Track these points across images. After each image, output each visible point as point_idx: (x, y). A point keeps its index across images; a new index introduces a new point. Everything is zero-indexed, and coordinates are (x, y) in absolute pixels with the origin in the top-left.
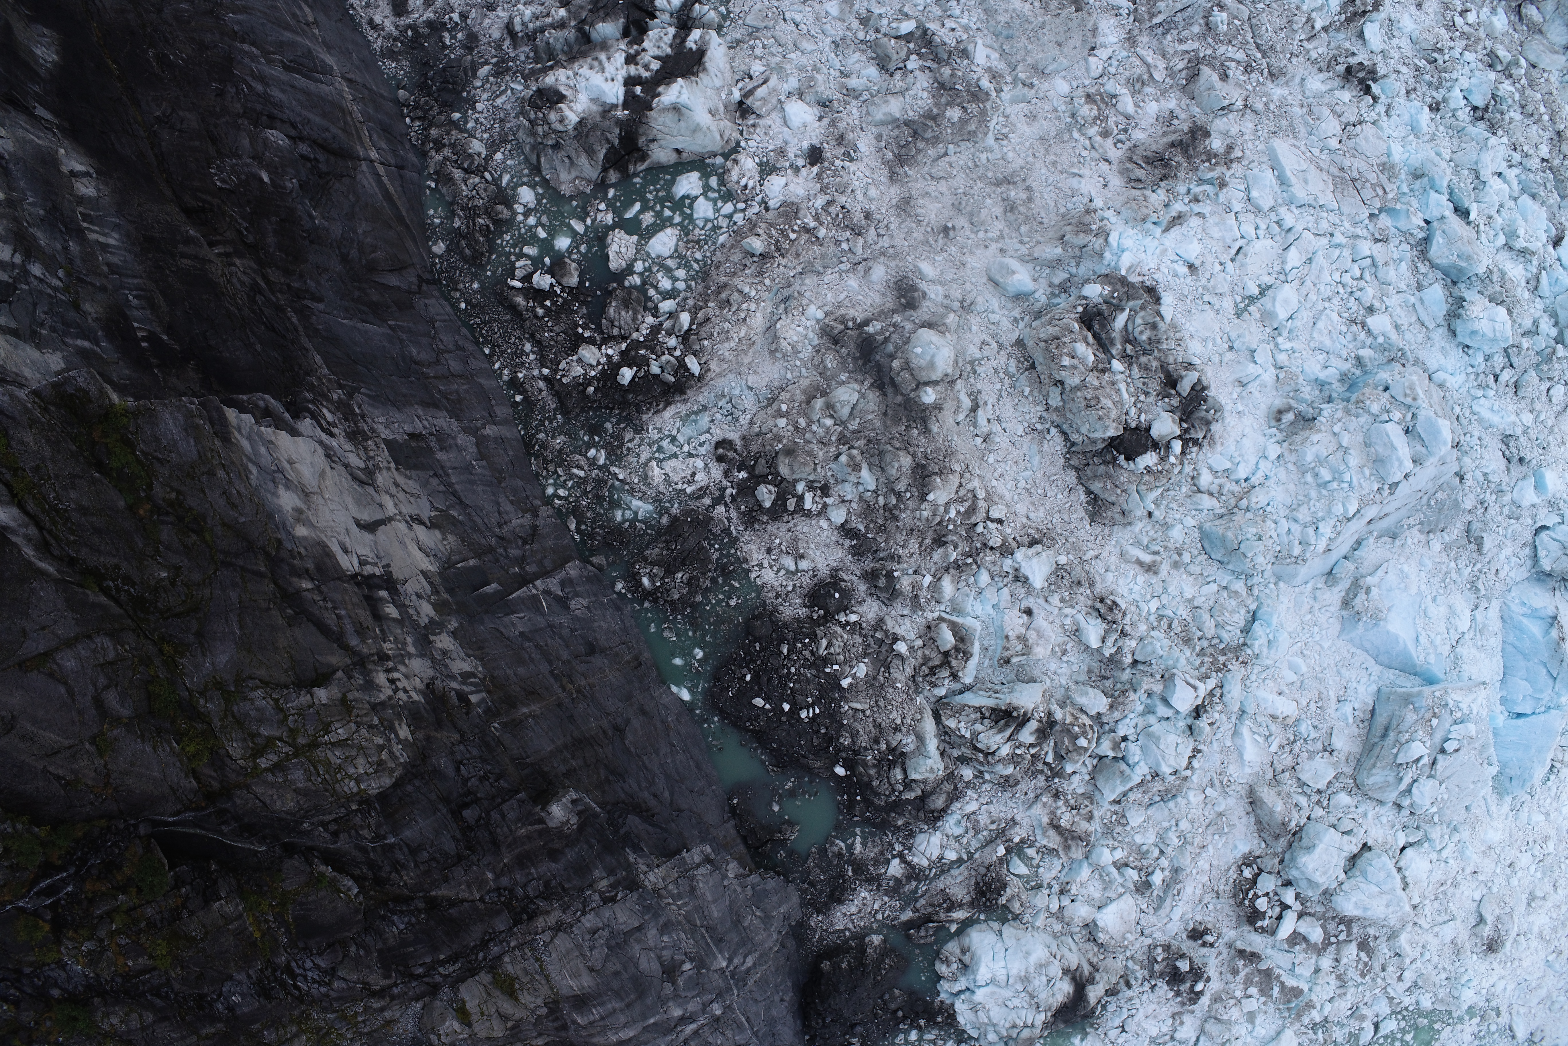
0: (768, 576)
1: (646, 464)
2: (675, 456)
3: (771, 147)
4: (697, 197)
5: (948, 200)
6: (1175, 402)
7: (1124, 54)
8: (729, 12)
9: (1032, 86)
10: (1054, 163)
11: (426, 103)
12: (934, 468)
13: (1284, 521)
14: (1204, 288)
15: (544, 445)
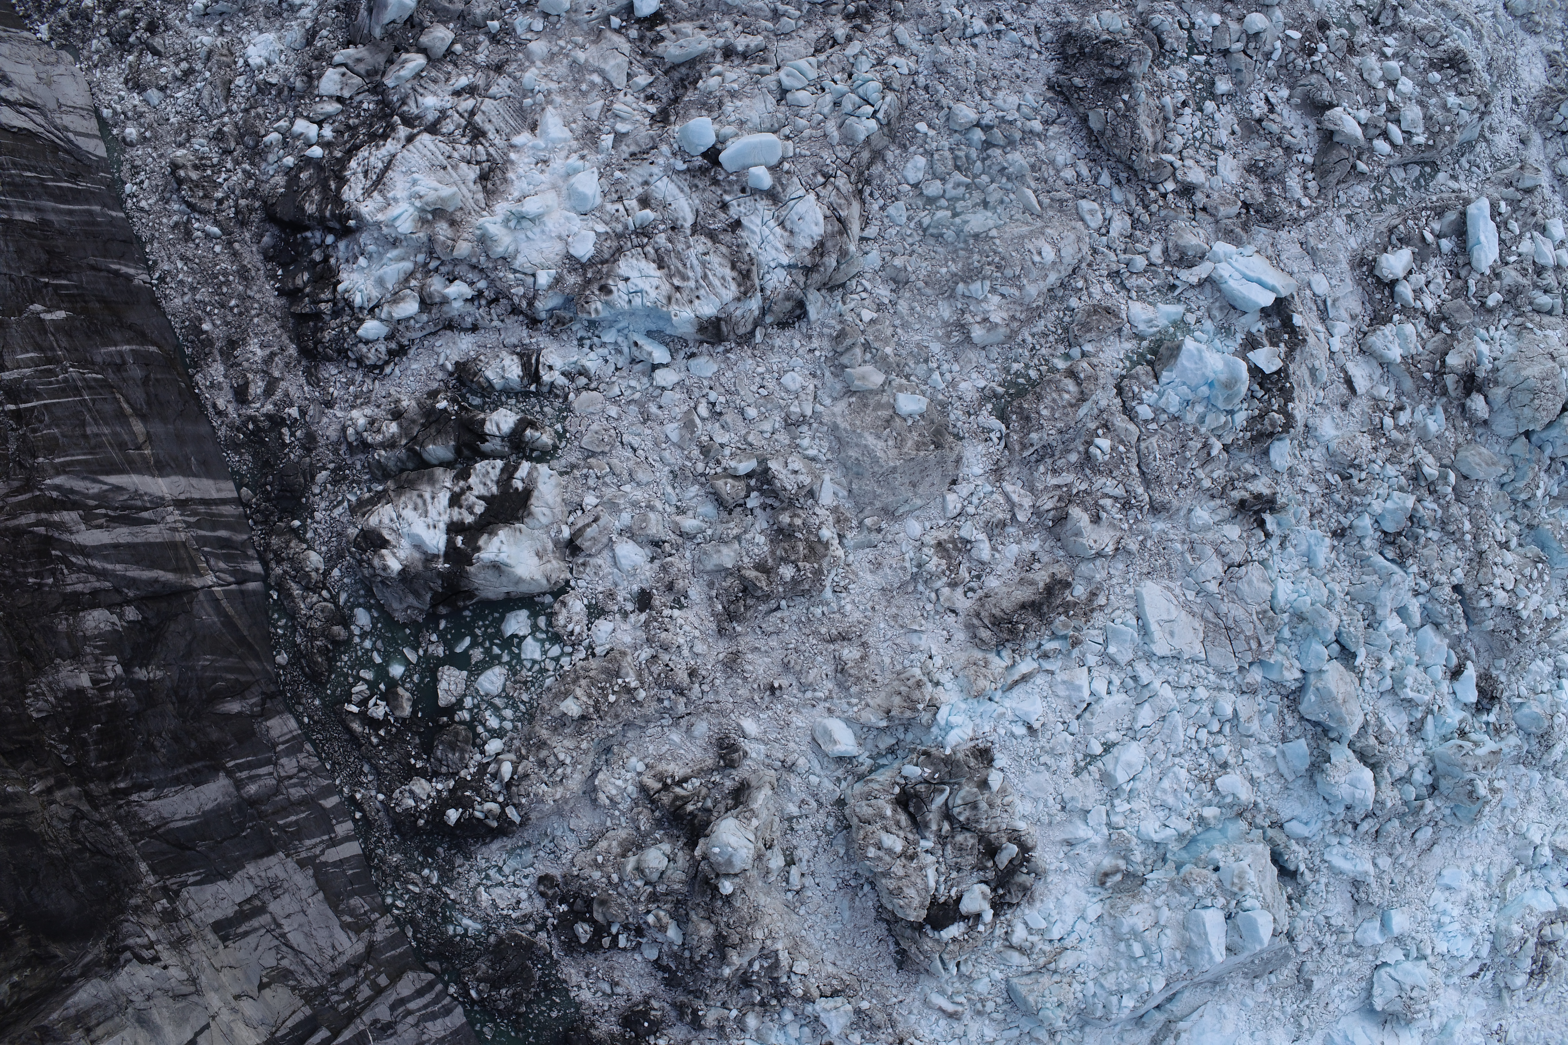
0: (586, 995)
1: (475, 889)
2: (501, 884)
3: (600, 589)
4: (525, 637)
5: (779, 654)
6: (990, 875)
7: (989, 488)
8: (565, 431)
9: (879, 530)
10: (895, 617)
11: (266, 508)
12: (736, 939)
13: (1090, 984)
14: (1042, 748)
15: (382, 860)
